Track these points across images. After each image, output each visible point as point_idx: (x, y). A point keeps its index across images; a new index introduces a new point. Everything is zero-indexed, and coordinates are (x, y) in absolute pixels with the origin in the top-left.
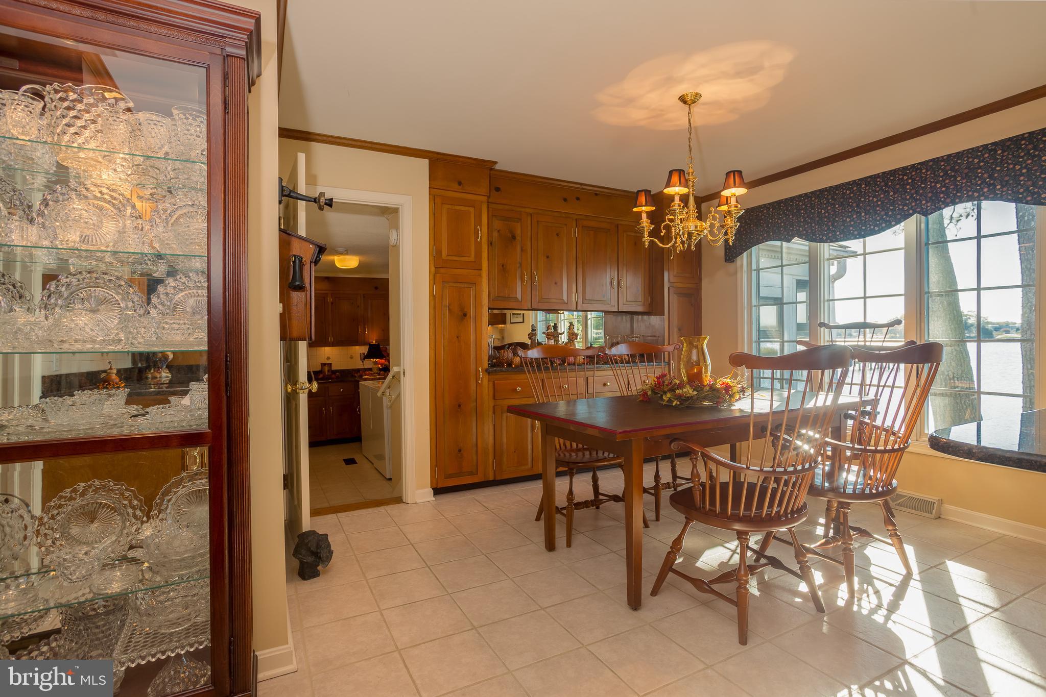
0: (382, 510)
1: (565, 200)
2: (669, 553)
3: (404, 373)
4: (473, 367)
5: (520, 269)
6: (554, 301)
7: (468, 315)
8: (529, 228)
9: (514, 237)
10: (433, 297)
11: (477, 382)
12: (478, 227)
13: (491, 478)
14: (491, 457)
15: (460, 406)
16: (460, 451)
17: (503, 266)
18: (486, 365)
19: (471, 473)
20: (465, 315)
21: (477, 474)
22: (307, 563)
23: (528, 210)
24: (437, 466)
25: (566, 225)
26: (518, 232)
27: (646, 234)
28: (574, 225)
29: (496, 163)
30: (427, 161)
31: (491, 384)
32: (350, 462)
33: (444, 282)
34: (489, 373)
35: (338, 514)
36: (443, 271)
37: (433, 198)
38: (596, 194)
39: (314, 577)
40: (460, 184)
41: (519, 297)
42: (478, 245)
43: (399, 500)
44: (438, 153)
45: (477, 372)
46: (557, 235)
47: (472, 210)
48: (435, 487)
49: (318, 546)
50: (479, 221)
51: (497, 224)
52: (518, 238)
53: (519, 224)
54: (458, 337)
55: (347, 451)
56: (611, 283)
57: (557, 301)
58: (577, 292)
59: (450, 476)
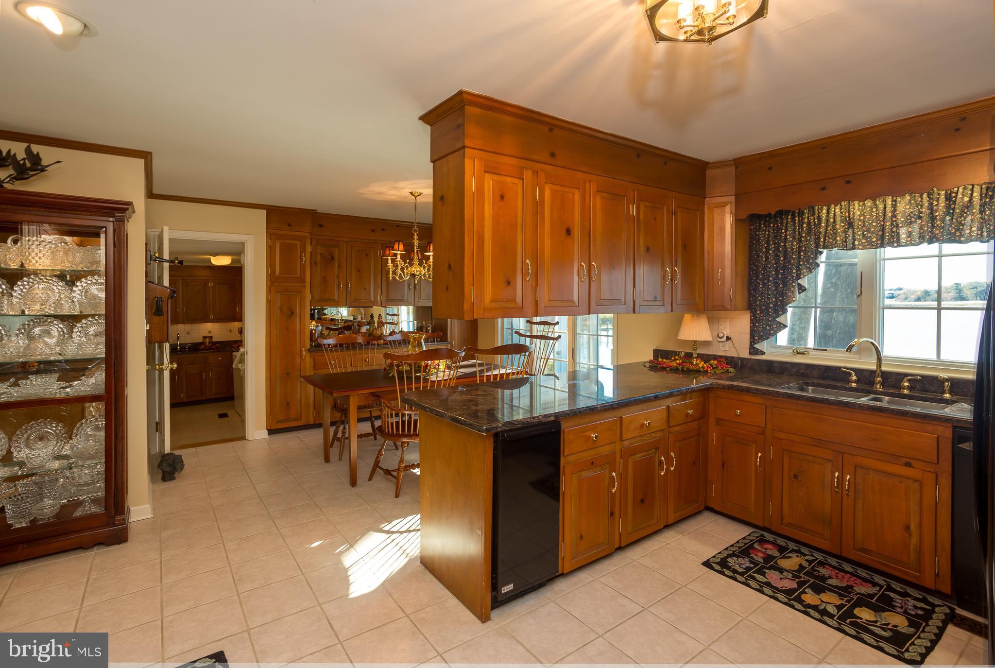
0: (229, 444)
1: (373, 231)
2: (377, 457)
3: (247, 353)
4: (298, 348)
5: (337, 280)
6: (363, 301)
7: (295, 313)
8: (345, 251)
9: (333, 258)
10: (269, 302)
11: (301, 357)
12: (303, 254)
13: (312, 422)
14: (312, 408)
15: (288, 374)
16: (288, 404)
17: (324, 278)
18: (308, 346)
19: (296, 419)
20: (292, 313)
21: (301, 420)
22: (166, 471)
23: (344, 239)
24: (271, 415)
25: (374, 248)
26: (336, 255)
27: (391, 272)
28: (380, 247)
29: (316, 210)
30: (265, 211)
31: (312, 359)
32: (223, 416)
33: (276, 292)
34: (310, 352)
35: (197, 448)
36: (276, 284)
37: (269, 235)
38: (398, 226)
39: (171, 480)
40: (289, 225)
41: (336, 298)
42: (303, 267)
43: (243, 438)
44: (273, 206)
45: (301, 351)
46: (367, 255)
47: (298, 243)
48: (269, 428)
49: (174, 462)
50: (303, 250)
51: (320, 249)
52: (336, 259)
53: (337, 250)
54: (287, 328)
55: (221, 408)
56: (409, 287)
57: (366, 301)
58: (381, 294)
59: (280, 421)
